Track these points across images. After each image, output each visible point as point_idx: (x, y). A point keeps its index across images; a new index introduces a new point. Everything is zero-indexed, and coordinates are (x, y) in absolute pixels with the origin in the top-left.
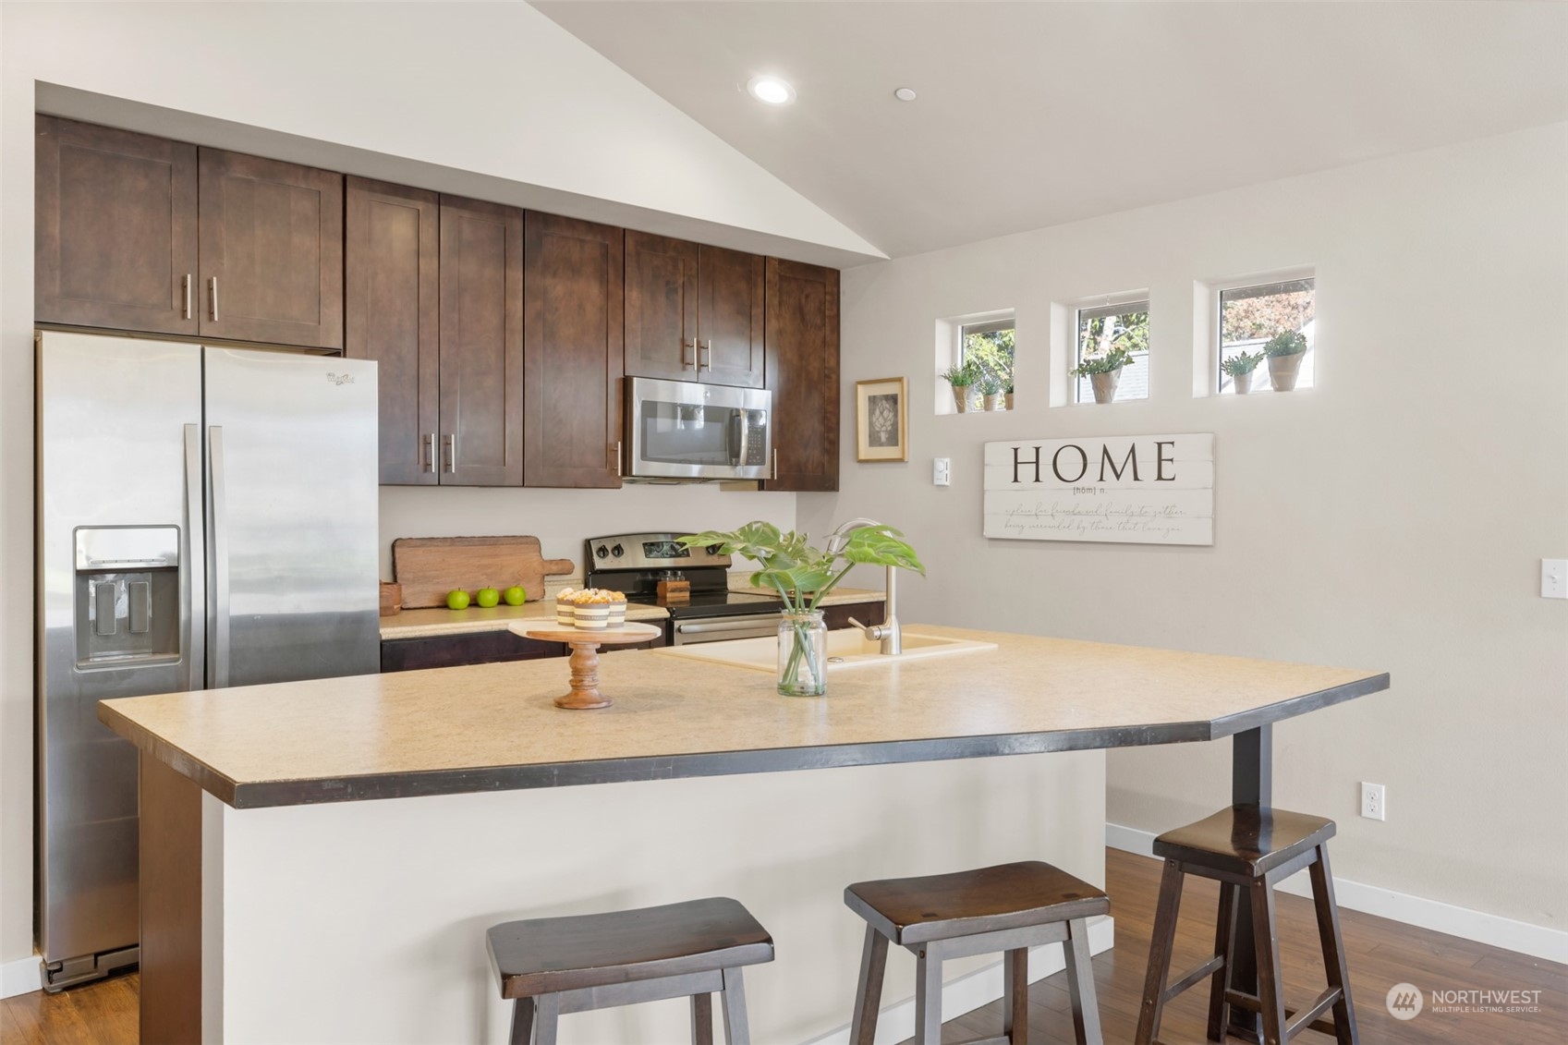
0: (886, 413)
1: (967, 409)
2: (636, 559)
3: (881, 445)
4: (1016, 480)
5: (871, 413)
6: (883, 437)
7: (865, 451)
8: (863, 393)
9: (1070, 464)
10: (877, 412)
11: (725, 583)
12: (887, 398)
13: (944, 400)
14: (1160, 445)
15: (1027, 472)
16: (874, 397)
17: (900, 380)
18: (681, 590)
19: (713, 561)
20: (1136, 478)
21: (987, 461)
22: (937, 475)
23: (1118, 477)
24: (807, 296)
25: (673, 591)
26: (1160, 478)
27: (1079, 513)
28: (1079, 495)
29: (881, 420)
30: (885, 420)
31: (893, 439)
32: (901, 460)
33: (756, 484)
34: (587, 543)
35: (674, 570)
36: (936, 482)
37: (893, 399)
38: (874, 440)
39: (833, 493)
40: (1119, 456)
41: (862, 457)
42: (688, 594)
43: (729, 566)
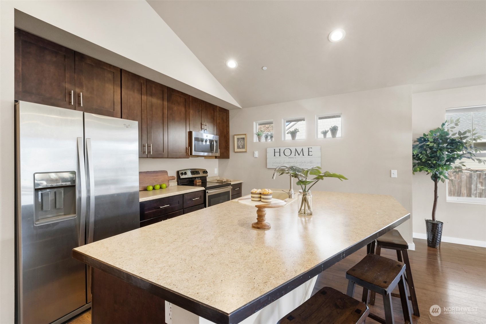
0: (241, 142)
1: (261, 141)
2: (189, 175)
3: (240, 148)
4: (275, 156)
5: (238, 141)
6: (241, 147)
7: (236, 150)
8: (236, 137)
9: (288, 152)
10: (239, 141)
11: (206, 180)
12: (242, 138)
13: (255, 139)
14: (309, 148)
15: (277, 154)
16: (239, 138)
17: (245, 134)
18: (200, 182)
19: (204, 175)
20: (303, 155)
21: (267, 152)
22: (255, 155)
23: (299, 155)
24: (224, 115)
25: (198, 183)
26: (309, 155)
27: (290, 163)
28: (290, 159)
29: (240, 143)
30: (241, 143)
31: (243, 147)
32: (246, 152)
33: (215, 157)
34: (178, 172)
35: (198, 177)
36: (255, 156)
37: (244, 138)
38: (239, 147)
39: (229, 159)
40: (299, 151)
41: (235, 151)
42: (201, 183)
43: (207, 176)
